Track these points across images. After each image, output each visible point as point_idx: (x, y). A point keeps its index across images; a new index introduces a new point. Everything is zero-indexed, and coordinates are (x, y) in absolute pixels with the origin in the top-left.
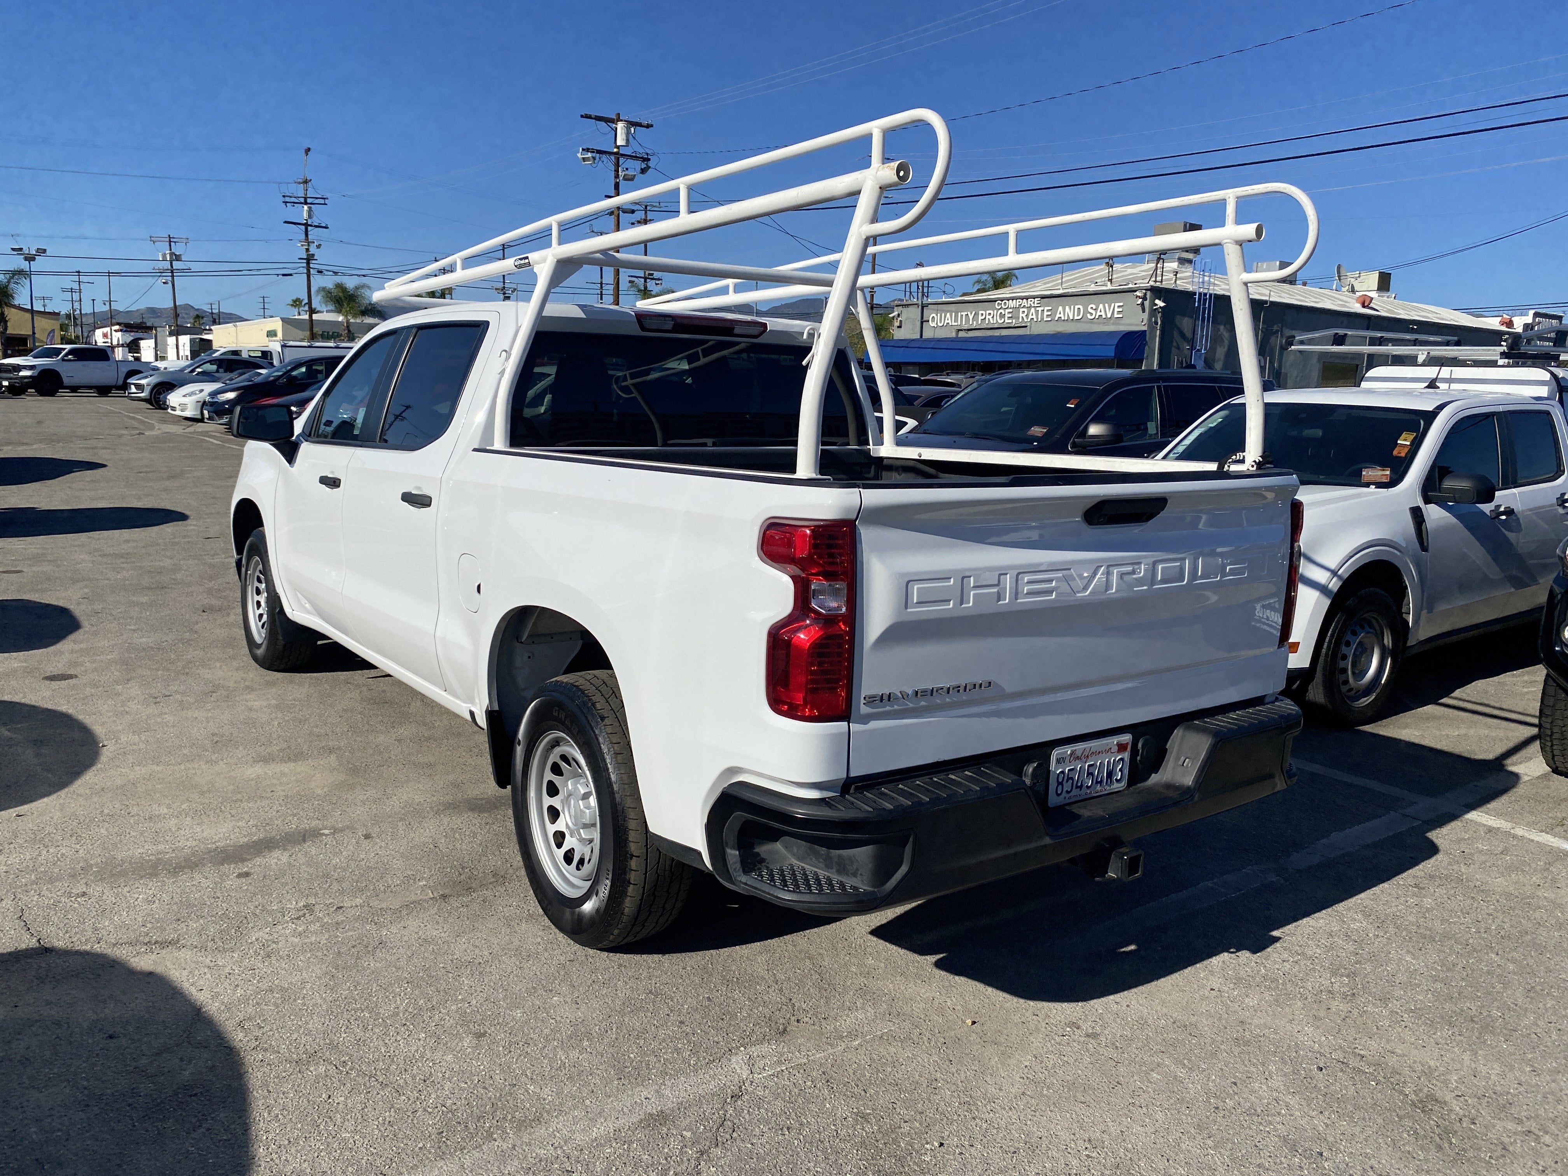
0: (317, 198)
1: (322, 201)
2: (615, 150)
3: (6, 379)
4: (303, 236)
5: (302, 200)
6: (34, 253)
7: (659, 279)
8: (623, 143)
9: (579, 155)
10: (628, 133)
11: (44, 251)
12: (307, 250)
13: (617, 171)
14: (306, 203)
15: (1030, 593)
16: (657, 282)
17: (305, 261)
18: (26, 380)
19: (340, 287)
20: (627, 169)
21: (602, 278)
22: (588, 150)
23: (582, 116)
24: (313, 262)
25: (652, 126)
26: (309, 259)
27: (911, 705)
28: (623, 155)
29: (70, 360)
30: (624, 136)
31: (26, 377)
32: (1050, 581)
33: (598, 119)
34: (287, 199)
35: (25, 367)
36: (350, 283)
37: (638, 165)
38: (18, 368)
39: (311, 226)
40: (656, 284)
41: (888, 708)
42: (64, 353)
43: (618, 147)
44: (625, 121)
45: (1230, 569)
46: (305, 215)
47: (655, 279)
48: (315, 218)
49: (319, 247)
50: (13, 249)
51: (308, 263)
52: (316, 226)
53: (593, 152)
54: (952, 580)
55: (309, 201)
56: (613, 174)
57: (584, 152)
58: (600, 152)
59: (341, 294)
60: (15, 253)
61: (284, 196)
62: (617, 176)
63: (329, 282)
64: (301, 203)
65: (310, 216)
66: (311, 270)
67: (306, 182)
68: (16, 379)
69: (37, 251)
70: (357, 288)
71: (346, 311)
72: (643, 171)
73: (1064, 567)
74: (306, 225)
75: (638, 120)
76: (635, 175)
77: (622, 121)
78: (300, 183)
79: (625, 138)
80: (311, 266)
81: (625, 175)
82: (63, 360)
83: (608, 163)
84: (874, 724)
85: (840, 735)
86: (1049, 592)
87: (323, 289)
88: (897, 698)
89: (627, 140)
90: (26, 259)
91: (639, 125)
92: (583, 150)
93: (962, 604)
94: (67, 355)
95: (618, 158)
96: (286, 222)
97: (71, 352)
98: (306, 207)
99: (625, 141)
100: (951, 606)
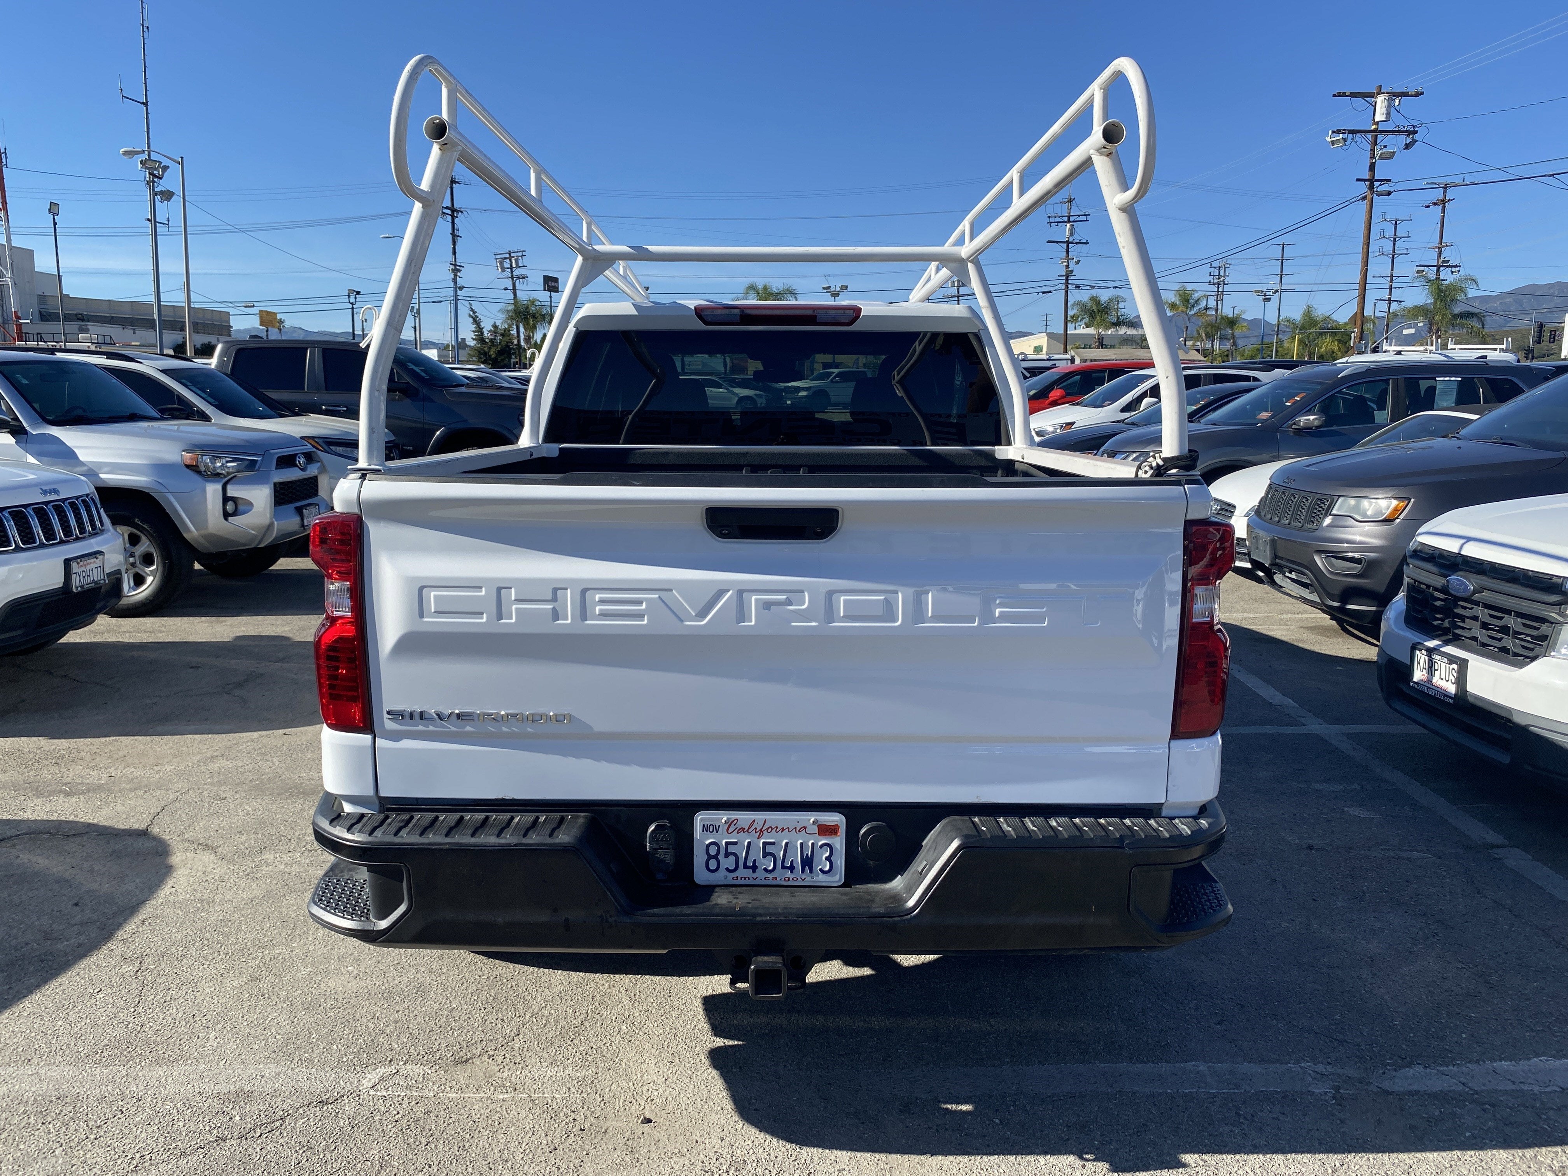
0: (1079, 216)
1: (1084, 218)
2: (1373, 127)
3: (789, 399)
4: (1065, 254)
5: (1066, 219)
6: (839, 289)
7: (1456, 266)
8: (1383, 118)
9: (1328, 139)
10: (1390, 106)
11: (847, 287)
12: (1067, 267)
13: (1373, 150)
14: (1069, 221)
15: (604, 615)
16: (1454, 270)
17: (1064, 278)
18: (804, 399)
19: (1095, 300)
20: (1385, 147)
21: (1392, 270)
22: (1338, 132)
23: (1334, 96)
24: (1072, 278)
25: (1422, 93)
26: (1068, 275)
27: (453, 729)
28: (1381, 132)
29: (837, 382)
30: (1384, 111)
31: (802, 397)
32: (639, 602)
33: (1354, 95)
34: (1052, 220)
35: (803, 389)
36: (1104, 296)
37: (1403, 139)
38: (799, 389)
39: (1072, 243)
40: (1452, 272)
41: (421, 728)
42: (833, 375)
43: (1377, 123)
44: (1387, 93)
45: (1000, 612)
46: (1067, 233)
47: (1452, 267)
48: (1076, 236)
49: (1078, 262)
50: (824, 288)
51: (1067, 280)
52: (1077, 243)
53: (1345, 133)
54: (483, 589)
55: (1072, 219)
56: (1369, 154)
57: (1334, 135)
58: (1352, 132)
59: (1094, 307)
60: (825, 291)
61: (1049, 217)
62: (1373, 157)
63: (1084, 296)
64: (1064, 222)
65: (1072, 234)
66: (1069, 286)
67: (1070, 201)
68: (796, 398)
69: (841, 289)
70: (1110, 300)
71: (1098, 323)
72: (1407, 146)
73: (664, 588)
74: (1068, 243)
75: (1404, 90)
76: (1394, 153)
77: (1383, 93)
78: (1065, 203)
79: (1385, 112)
80: (1070, 281)
81: (1381, 153)
82: (832, 381)
83: (1364, 142)
84: (406, 744)
85: (360, 748)
86: (640, 616)
87: (1079, 303)
88: (431, 719)
89: (1388, 114)
90: (833, 295)
91: (1405, 94)
92: (1333, 132)
93: (500, 617)
94: (835, 378)
95: (1377, 136)
96: (1049, 242)
97: (838, 375)
98: (1068, 225)
99: (1385, 116)
100: (484, 620)
